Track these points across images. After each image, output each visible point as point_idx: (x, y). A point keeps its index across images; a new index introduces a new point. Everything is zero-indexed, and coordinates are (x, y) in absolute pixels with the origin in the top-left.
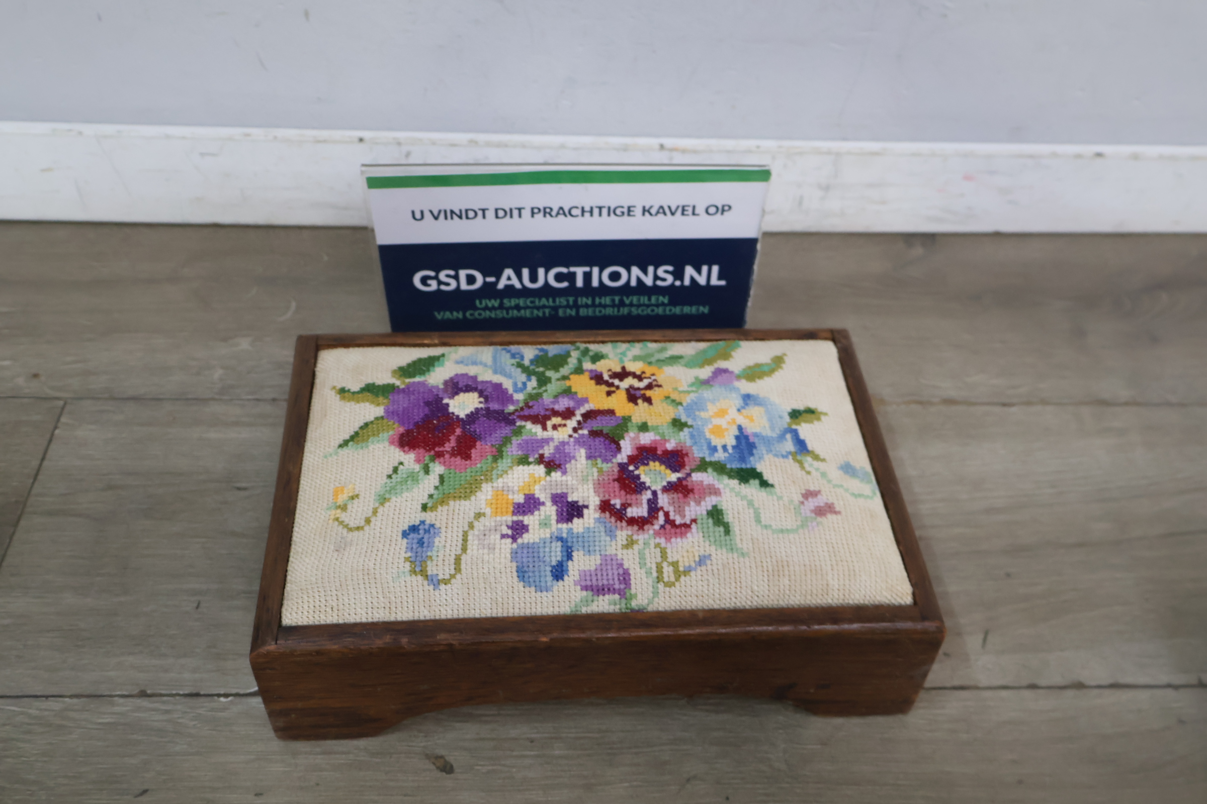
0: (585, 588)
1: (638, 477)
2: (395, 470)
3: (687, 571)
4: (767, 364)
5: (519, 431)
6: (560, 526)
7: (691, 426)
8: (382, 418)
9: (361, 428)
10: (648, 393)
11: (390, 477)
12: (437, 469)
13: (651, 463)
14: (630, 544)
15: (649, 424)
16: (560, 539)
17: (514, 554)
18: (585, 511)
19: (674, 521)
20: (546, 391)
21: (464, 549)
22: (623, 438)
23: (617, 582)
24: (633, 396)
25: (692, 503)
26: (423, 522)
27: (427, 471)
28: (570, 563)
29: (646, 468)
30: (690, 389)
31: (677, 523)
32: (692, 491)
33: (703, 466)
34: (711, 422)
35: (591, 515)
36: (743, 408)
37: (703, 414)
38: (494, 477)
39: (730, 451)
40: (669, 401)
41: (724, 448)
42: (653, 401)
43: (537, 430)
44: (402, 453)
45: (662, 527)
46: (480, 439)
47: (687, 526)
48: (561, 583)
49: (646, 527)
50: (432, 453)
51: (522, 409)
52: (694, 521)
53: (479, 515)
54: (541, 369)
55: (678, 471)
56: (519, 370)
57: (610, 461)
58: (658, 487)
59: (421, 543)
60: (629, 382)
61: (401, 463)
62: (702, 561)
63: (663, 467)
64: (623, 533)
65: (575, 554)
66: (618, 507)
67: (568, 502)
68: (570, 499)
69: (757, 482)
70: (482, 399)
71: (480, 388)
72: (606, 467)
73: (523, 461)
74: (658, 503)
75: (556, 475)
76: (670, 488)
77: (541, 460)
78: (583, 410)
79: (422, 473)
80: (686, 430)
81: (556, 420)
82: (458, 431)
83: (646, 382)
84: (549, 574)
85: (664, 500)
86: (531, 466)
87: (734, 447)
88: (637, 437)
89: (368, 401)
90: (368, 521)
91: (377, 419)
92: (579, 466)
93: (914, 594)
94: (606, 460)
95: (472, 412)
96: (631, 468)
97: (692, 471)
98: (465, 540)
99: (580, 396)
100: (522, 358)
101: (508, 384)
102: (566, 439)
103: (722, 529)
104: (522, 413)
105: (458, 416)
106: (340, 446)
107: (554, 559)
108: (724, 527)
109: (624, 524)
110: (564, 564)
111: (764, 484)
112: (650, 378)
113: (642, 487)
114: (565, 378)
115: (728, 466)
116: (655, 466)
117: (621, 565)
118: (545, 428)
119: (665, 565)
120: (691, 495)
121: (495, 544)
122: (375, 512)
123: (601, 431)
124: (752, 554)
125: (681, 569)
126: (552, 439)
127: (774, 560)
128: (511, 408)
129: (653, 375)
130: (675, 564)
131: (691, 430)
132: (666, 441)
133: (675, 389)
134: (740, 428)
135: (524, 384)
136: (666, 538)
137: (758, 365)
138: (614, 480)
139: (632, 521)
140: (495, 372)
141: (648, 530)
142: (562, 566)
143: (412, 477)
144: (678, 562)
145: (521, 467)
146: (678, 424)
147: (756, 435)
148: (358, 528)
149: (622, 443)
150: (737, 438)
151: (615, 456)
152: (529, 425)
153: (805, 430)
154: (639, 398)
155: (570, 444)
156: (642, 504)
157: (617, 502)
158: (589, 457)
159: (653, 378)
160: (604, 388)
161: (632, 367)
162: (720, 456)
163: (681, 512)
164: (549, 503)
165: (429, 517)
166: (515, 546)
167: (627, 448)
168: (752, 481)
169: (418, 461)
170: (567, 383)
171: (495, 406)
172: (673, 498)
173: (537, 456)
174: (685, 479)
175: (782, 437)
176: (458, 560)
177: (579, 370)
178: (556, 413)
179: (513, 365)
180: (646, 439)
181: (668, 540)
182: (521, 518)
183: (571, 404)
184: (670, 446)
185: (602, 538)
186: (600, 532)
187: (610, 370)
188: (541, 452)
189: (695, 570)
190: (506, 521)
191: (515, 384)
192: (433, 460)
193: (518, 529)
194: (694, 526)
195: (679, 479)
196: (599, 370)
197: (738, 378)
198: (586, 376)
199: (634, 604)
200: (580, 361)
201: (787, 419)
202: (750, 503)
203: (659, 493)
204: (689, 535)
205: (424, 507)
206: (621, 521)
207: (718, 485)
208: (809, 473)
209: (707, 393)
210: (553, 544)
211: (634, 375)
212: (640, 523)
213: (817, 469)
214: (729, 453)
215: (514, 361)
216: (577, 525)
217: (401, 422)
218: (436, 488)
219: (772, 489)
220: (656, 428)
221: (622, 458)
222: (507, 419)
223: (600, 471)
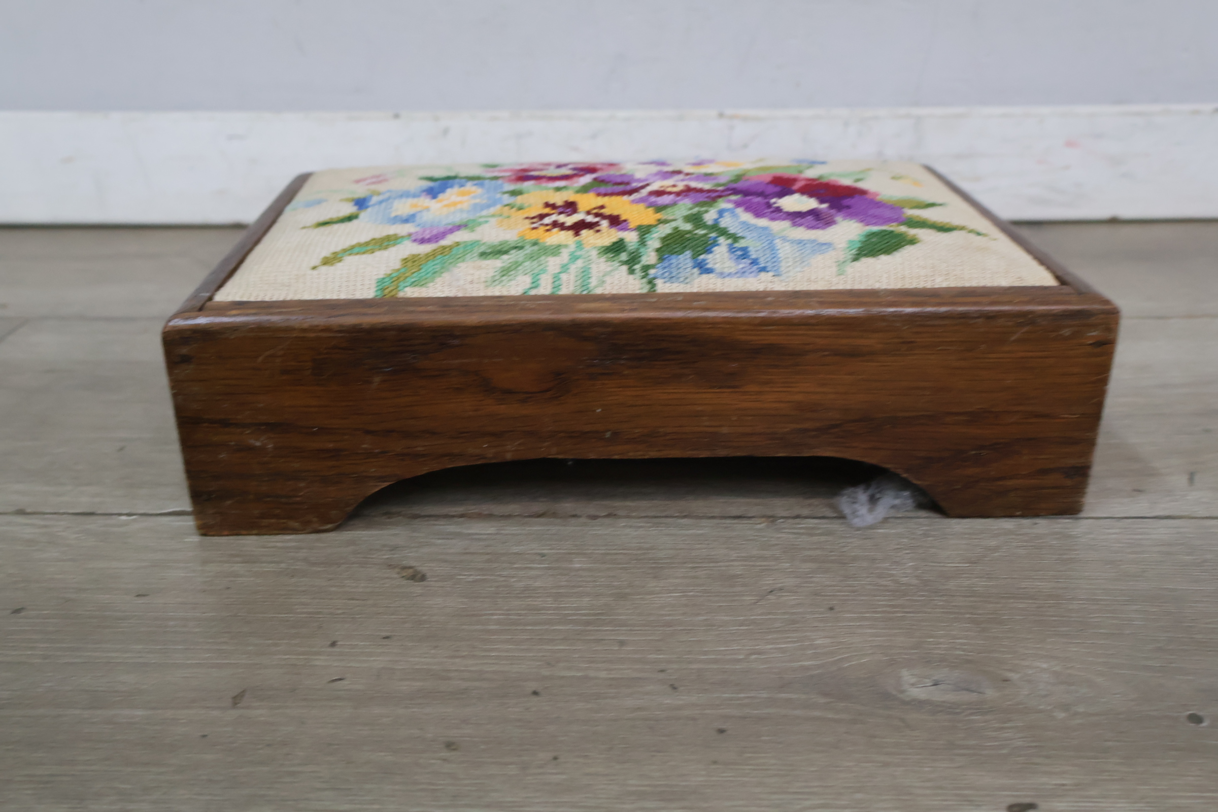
10: (547, 210)
20: (689, 209)
24: (569, 207)
30: (486, 219)
34: (469, 198)
37: (478, 201)
39: (456, 186)
40: (521, 206)
41: (462, 186)
42: (541, 206)
43: (696, 185)
50: (820, 181)
51: (719, 197)
54: (701, 232)
56: (732, 230)
60: (570, 220)
69: (437, 177)
70: (776, 206)
71: (783, 215)
73: (709, 174)
77: (689, 174)
78: (638, 196)
81: (673, 190)
82: (796, 188)
83: (547, 220)
86: (699, 172)
87: (451, 187)
88: (569, 184)
95: (785, 197)
99: (642, 205)
100: (731, 249)
101: (746, 217)
104: (718, 194)
105: (802, 196)
111: (428, 178)
112: (542, 225)
114: (666, 222)
118: (687, 186)
123: (614, 185)
126: (676, 181)
128: (734, 198)
129: (534, 229)
133: (507, 217)
134: (434, 198)
135: (721, 217)
140: (767, 230)
146: (515, 193)
149: (590, 181)
150: (443, 191)
152: (707, 187)
154: (560, 207)
159: (535, 226)
160: (606, 211)
161: (564, 237)
167: (584, 180)
168: (443, 177)
170: (658, 217)
171: (757, 200)
173: (694, 175)
177: (644, 231)
178: (673, 193)
179: (743, 238)
180: (558, 184)
183: (654, 199)
184: (530, 182)
187: (598, 231)
188: (690, 177)
191: (735, 217)
192: (818, 179)
196: (613, 231)
197: (407, 237)
198: (632, 225)
200: (642, 242)
201: (361, 215)
211: (562, 227)
215: (742, 244)
220: (544, 189)
222: (737, 191)
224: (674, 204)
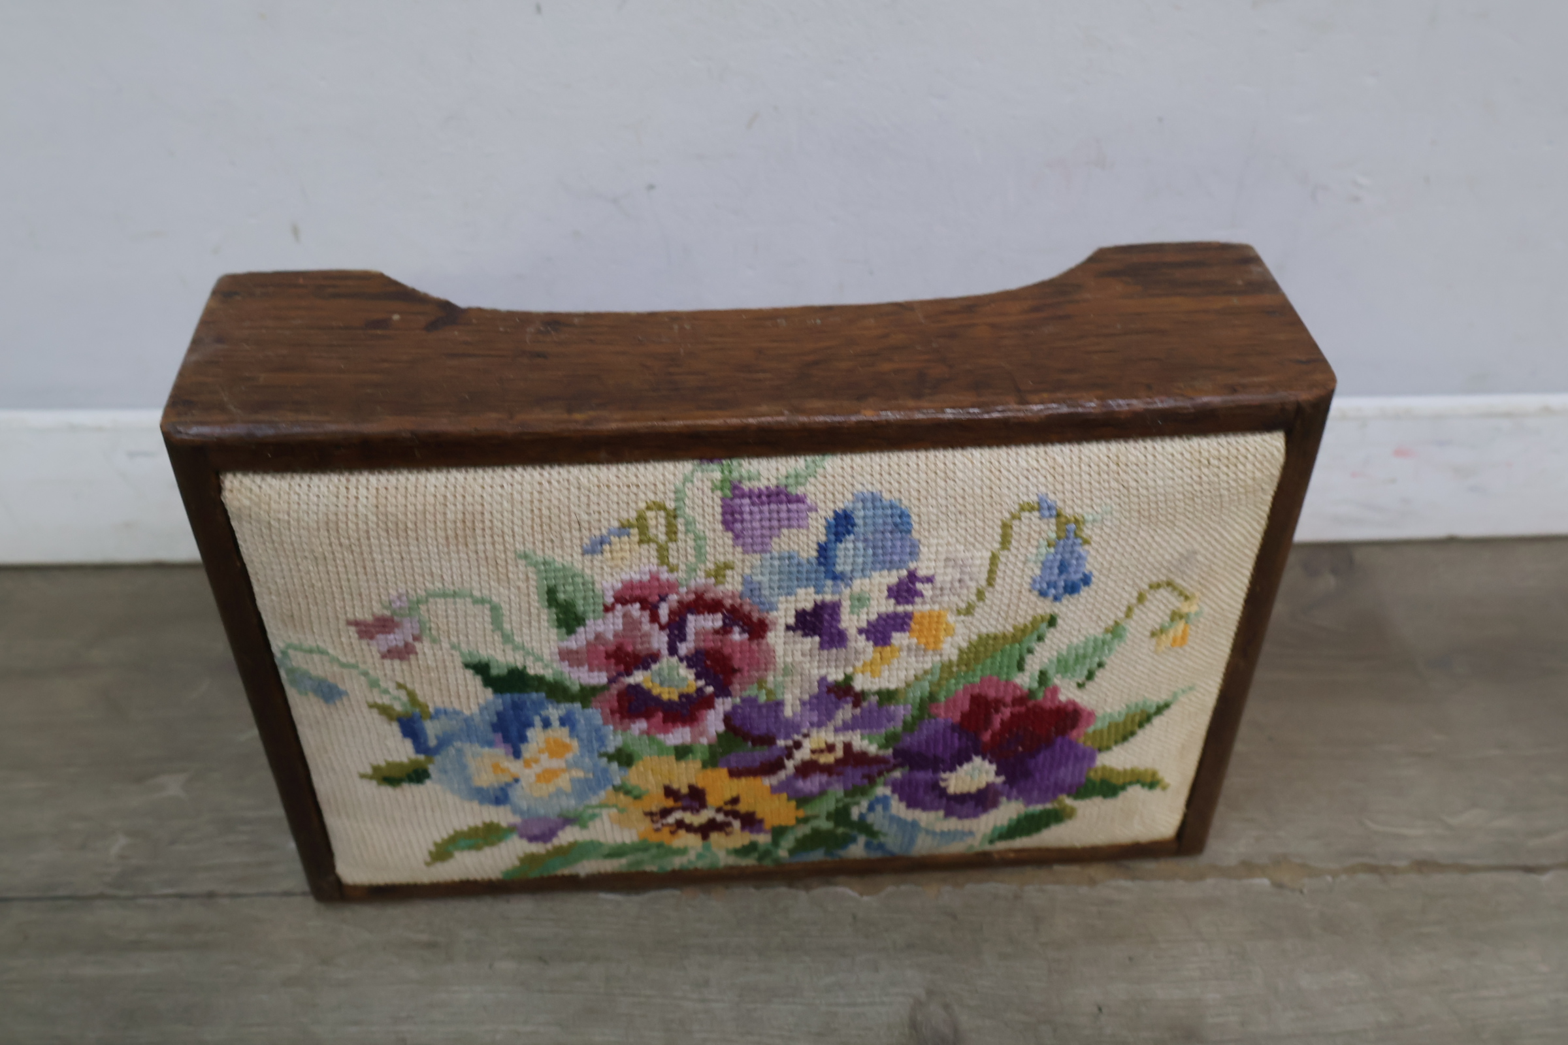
0: (800, 500)
1: (698, 676)
2: (1090, 676)
3: (624, 528)
4: (462, 849)
5: (890, 740)
6: (836, 598)
7: (601, 755)
8: (1100, 750)
9: (1133, 734)
11: (1100, 665)
12: (1025, 680)
13: (675, 697)
14: (720, 572)
15: (673, 758)
16: (836, 577)
17: (914, 553)
18: (791, 621)
19: (643, 608)
20: (837, 801)
21: (994, 559)
22: (719, 735)
23: (747, 509)
24: (696, 797)
25: (610, 636)
26: (1056, 598)
27: (1043, 676)
28: (823, 538)
29: (686, 690)
30: (597, 811)
31: (637, 605)
32: (608, 656)
33: (587, 695)
34: (566, 761)
35: (783, 613)
36: (508, 785)
37: (579, 774)
38: (938, 671)
39: (537, 720)
40: (636, 793)
41: (547, 724)
42: (661, 792)
43: (861, 742)
44: (1078, 700)
45: (663, 598)
46: (953, 728)
47: (622, 599)
48: (840, 506)
49: (692, 597)
50: (1030, 704)
51: (880, 774)
52: (608, 609)
53: (969, 610)
54: (840, 830)
55: (630, 686)
56: (876, 829)
57: (743, 700)
58: (667, 662)
59: (1063, 567)
60: (699, 819)
61: (1080, 686)
62: (596, 547)
63: (656, 691)
64: (731, 586)
65: (815, 554)
66: (736, 629)
67: (820, 636)
68: (817, 639)
69: (494, 672)
70: (942, 784)
71: (944, 801)
72: (752, 691)
73: (887, 696)
74: (669, 636)
75: (835, 675)
76: (646, 660)
77: (859, 698)
78: (782, 775)
79: (1051, 672)
80: (611, 749)
81: (827, 759)
82: (987, 736)
83: (671, 819)
84: (859, 522)
85: (659, 640)
86: (875, 688)
87: (530, 724)
88: (694, 737)
89: (1119, 773)
90: (1141, 598)
91: (1108, 748)
92: (797, 692)
93: (219, 489)
94: (751, 702)
95: (961, 764)
96: (710, 689)
97: (604, 688)
98: (992, 573)
99: (784, 796)
100: (868, 845)
101: (898, 807)
102: (814, 732)
103: (561, 596)
104: (883, 766)
105: (984, 758)
106: (1167, 706)
107: (850, 545)
108: (556, 600)
109: (728, 602)
110: (833, 537)
111: (481, 669)
112: (663, 826)
113: (692, 661)
114: (804, 821)
115: (543, 695)
116: (668, 694)
117: (737, 537)
118: (848, 747)
119: (662, 537)
120: (612, 648)
121: (945, 567)
122: (1129, 611)
123: (754, 744)
124: (510, 555)
125: (635, 531)
126: (837, 730)
127: (472, 547)
128: (897, 774)
129: (657, 830)
130: (644, 539)
131: (603, 750)
132: (648, 732)
133: (622, 811)
134: (517, 754)
135: (871, 808)
136: (658, 580)
137: (477, 847)
138: (740, 670)
139: (714, 606)
140: (915, 825)
141: (687, 593)
142: (836, 534)
143: (1063, 665)
144: (641, 542)
145: (892, 687)
146: (624, 758)
147: (490, 744)
148: (1155, 587)
149: (721, 728)
150: (523, 739)
151: (735, 707)
152: (873, 749)
153: (402, 751)
154: (685, 796)
155: (808, 724)
156: (696, 634)
157: (737, 636)
158: (779, 704)
159: (659, 825)
160: (742, 807)
161: (690, 841)
162: (554, 712)
163: (630, 623)
164: (852, 632)
165: (1045, 607)
166: (912, 566)
167: (713, 722)
168: (504, 671)
169: (1055, 690)
170: (801, 813)
171: (922, 776)
172: (642, 643)
173: (865, 704)
174: (620, 674)
175: (444, 742)
176: (1005, 542)
177: (779, 832)
178: (827, 769)
179: (884, 835)
180: (680, 735)
181: (655, 577)
182: (900, 609)
183: (800, 784)
184: (641, 725)
185: (765, 579)
186: (771, 588)
187: (728, 834)
188: (858, 711)
189: (610, 533)
190: (924, 603)
191: (886, 807)
192: (1031, 693)
193: (905, 591)
194: (610, 600)
195: (629, 673)
196: (746, 834)
197: (512, 829)
198: (767, 825)
199: (716, 471)
200: (775, 845)
201: (432, 769)
202: (507, 638)
203: (665, 652)
204: (619, 586)
205: (1052, 621)
206: (732, 606)
207: (565, 668)
208: (400, 686)
209: (570, 804)
210: (848, 568)
211: (690, 828)
212: (702, 604)
213: (386, 692)
214: (540, 715)
215: (881, 839)
216: (806, 598)
217: (1072, 745)
218: (1030, 651)
219: (469, 659)
220: (662, 750)
221: (723, 705)
222: (906, 757)
223: (761, 683)
224: (823, 792)
